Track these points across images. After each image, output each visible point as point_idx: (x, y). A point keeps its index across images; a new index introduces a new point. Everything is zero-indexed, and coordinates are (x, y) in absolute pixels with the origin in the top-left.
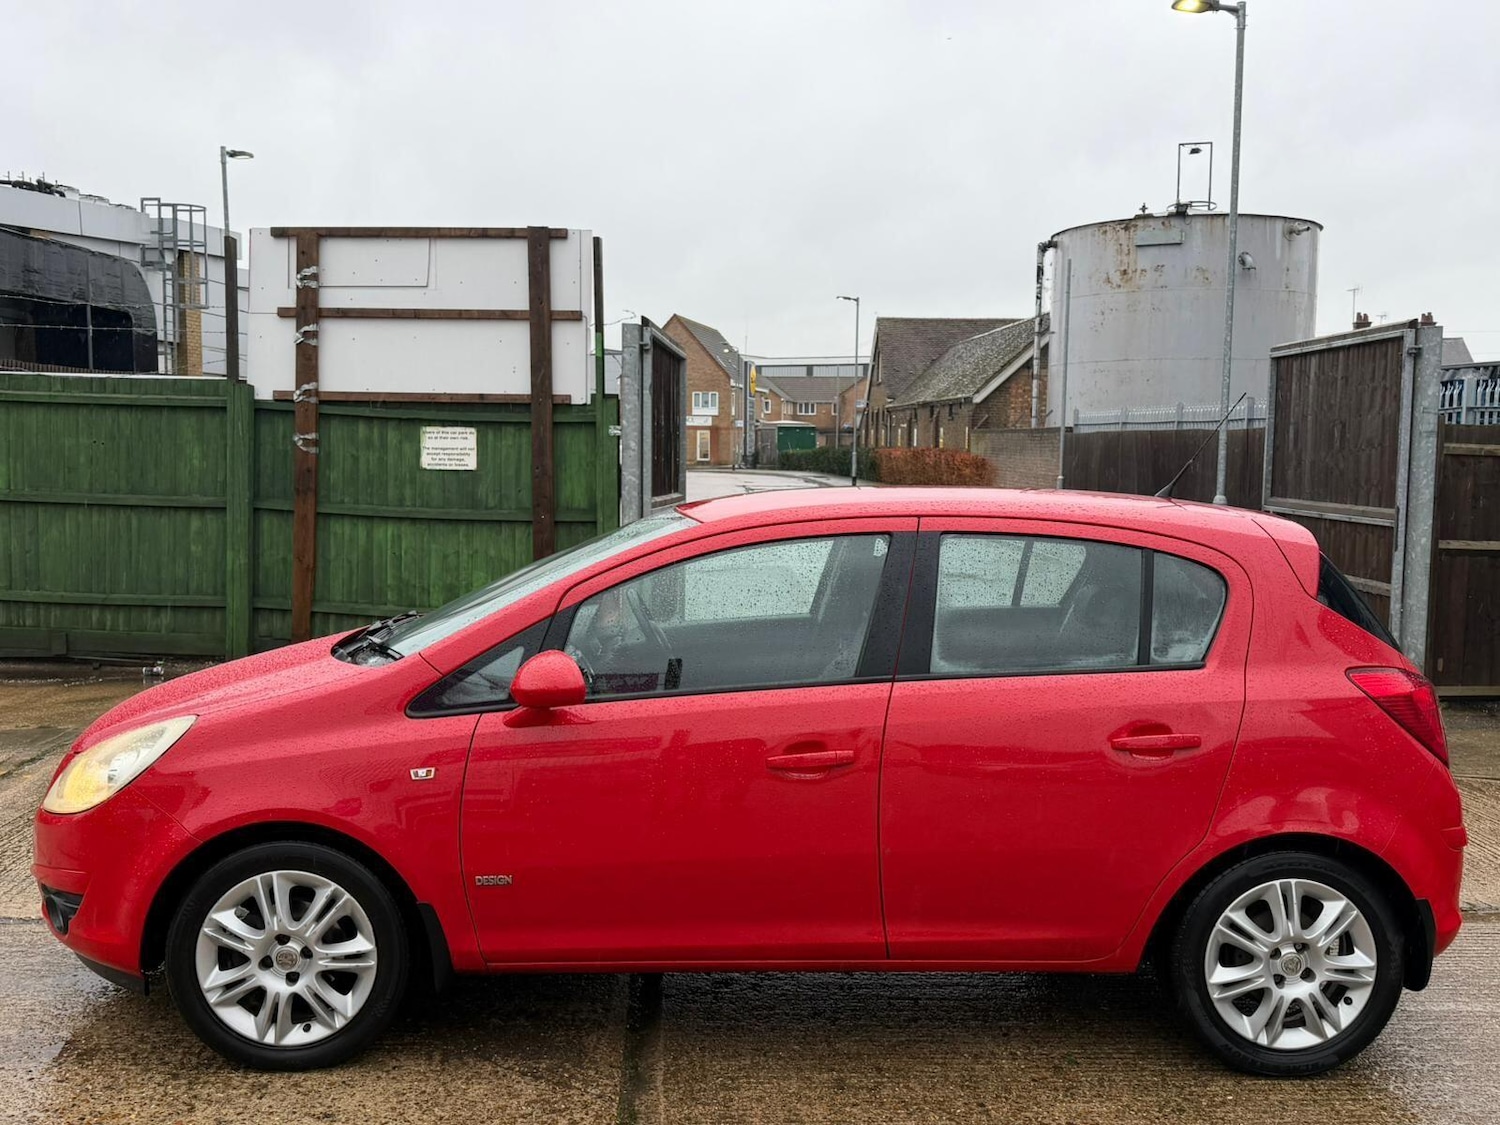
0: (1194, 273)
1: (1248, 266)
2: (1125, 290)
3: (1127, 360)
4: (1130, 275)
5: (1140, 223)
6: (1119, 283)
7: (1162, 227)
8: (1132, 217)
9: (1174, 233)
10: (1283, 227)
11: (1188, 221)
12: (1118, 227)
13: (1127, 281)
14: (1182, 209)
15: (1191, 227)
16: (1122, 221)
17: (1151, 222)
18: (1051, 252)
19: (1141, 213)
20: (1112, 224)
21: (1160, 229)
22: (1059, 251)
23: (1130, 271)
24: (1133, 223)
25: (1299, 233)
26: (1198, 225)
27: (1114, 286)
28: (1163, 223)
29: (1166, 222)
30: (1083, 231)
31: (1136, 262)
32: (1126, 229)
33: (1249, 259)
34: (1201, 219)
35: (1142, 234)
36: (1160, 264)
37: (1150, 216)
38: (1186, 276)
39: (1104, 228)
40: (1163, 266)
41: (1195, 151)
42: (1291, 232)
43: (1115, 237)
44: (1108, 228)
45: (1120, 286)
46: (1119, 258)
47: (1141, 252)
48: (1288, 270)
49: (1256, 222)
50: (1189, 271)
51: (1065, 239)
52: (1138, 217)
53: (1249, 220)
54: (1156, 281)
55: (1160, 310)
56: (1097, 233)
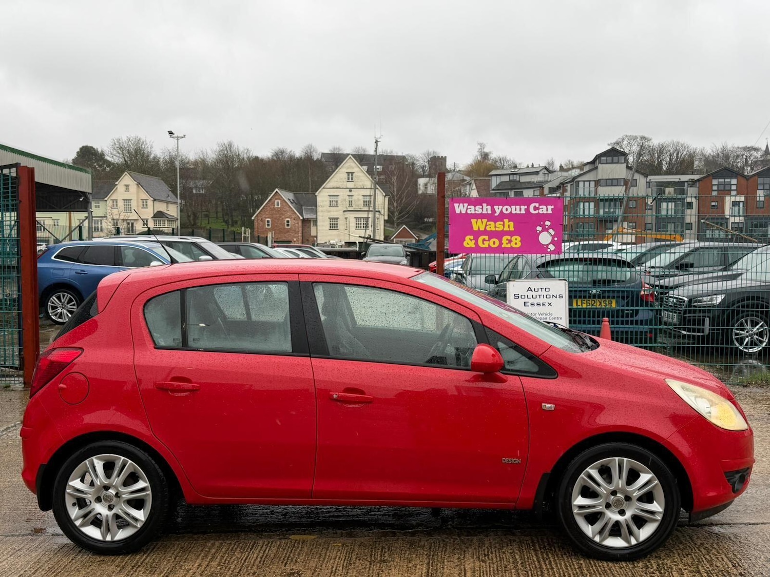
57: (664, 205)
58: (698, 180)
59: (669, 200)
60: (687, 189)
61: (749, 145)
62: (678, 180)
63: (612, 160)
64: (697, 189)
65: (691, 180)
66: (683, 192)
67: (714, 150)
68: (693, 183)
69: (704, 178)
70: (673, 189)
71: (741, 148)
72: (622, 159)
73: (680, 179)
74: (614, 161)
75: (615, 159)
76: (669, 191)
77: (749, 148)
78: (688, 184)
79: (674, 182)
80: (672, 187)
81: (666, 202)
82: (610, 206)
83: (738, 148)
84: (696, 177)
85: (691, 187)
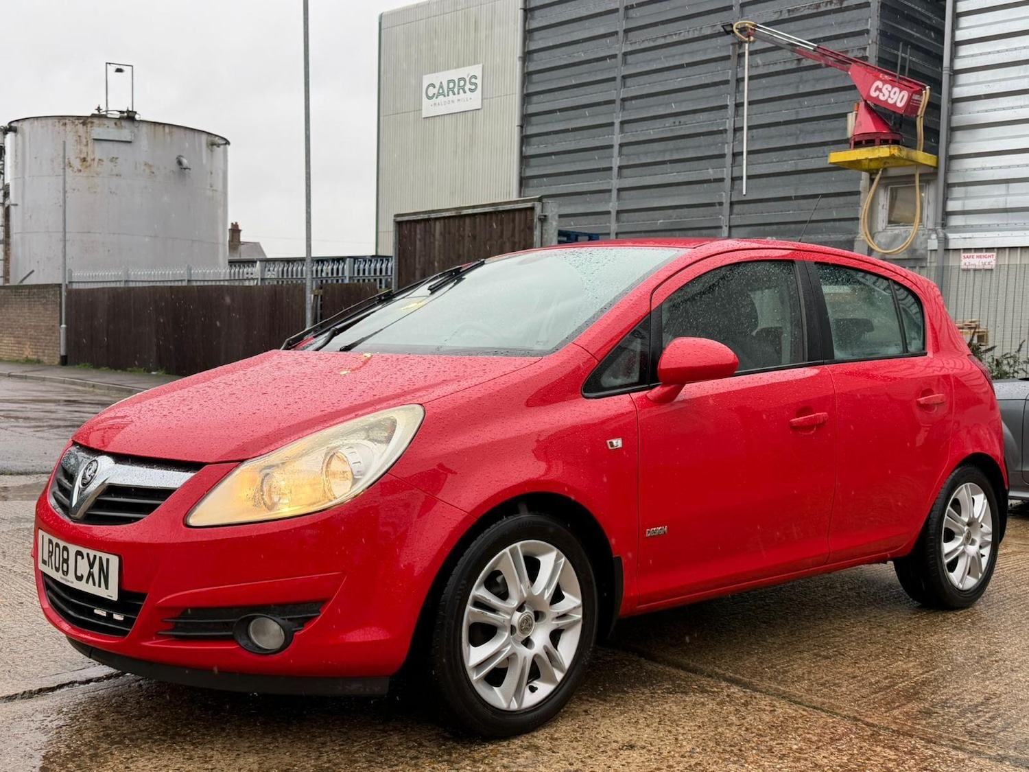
0: (143, 167)
1: (184, 167)
2: (85, 175)
3: (89, 232)
4: (88, 163)
5: (96, 121)
6: (80, 168)
7: (114, 126)
8: (89, 115)
9: (125, 133)
10: (207, 139)
11: (136, 124)
12: (77, 122)
13: (86, 167)
14: (131, 114)
15: (138, 130)
16: (79, 118)
17: (106, 122)
18: (10, 136)
19: (96, 112)
20: (71, 119)
21: (113, 128)
22: (19, 136)
23: (89, 159)
24: (90, 120)
25: (218, 145)
26: (144, 129)
27: (75, 169)
28: (116, 124)
29: (118, 123)
30: (44, 121)
31: (93, 152)
32: (84, 124)
33: (185, 161)
34: (145, 125)
35: (98, 131)
36: (115, 157)
37: (105, 117)
38: (136, 168)
39: (64, 121)
40: (117, 158)
41: (119, 70)
42: (213, 144)
43: (74, 130)
44: (67, 121)
45: (80, 171)
46: (79, 147)
47: (97, 145)
48: (211, 173)
49: (189, 133)
50: (138, 165)
51: (25, 126)
52: (93, 116)
53: (182, 131)
54: (112, 170)
55: (116, 194)
56: (57, 124)
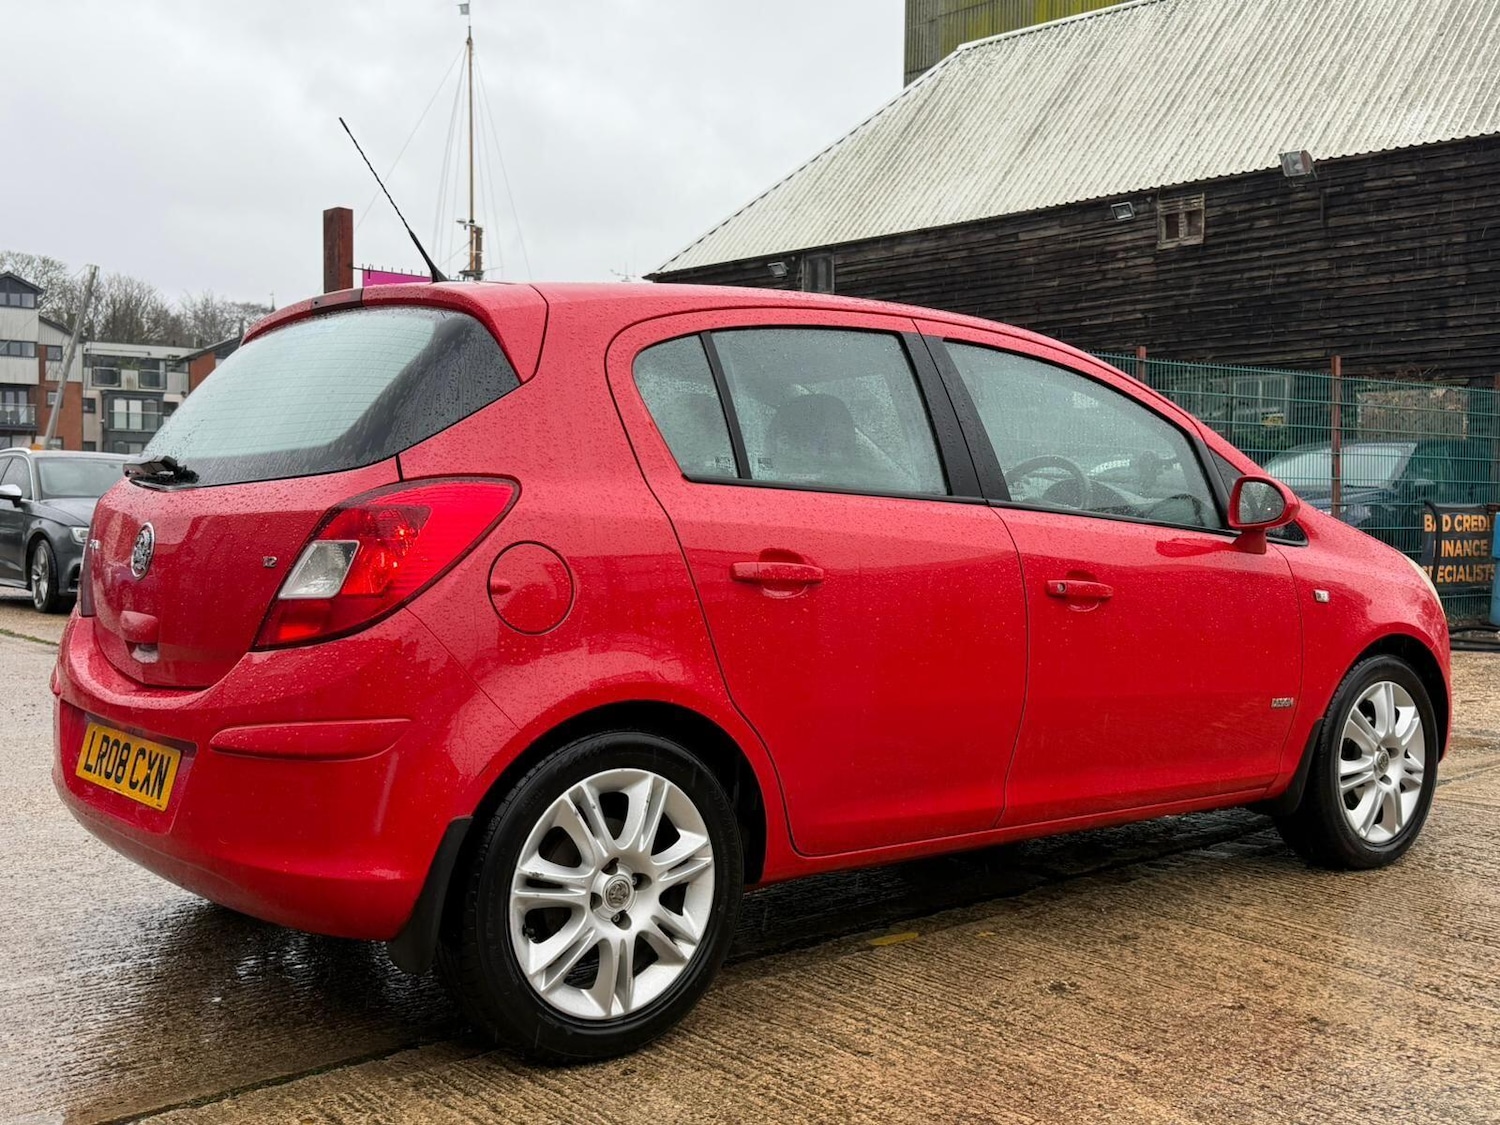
57: (120, 405)
58: (188, 359)
59: (129, 395)
60: (166, 376)
61: (254, 302)
62: (145, 355)
63: (8, 299)
64: (186, 376)
65: (173, 356)
66: (154, 380)
67: (188, 304)
68: (177, 363)
69: (199, 355)
70: (136, 373)
71: (237, 305)
72: (29, 299)
73: (149, 354)
74: (12, 303)
75: (14, 298)
76: (129, 377)
77: (253, 307)
78: (166, 366)
79: (137, 358)
80: (134, 369)
81: (125, 399)
82: (17, 400)
83: (233, 304)
84: (183, 352)
85: (172, 371)
